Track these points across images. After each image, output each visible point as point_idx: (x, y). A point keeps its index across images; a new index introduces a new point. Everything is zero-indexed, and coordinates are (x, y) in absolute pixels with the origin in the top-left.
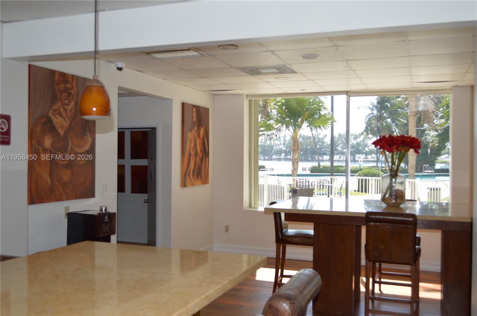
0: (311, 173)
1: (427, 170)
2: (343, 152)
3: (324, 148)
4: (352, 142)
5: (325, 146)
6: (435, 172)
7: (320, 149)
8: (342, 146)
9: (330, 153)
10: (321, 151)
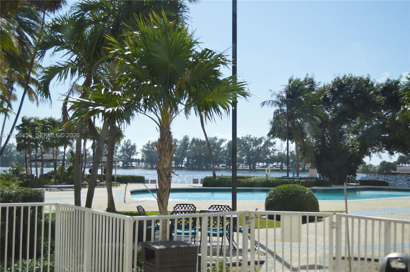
0: (203, 186)
1: (351, 183)
2: (242, 159)
3: (221, 155)
4: (252, 148)
5: (221, 152)
6: (361, 185)
7: (216, 156)
8: (241, 153)
9: (227, 161)
10: (217, 159)
